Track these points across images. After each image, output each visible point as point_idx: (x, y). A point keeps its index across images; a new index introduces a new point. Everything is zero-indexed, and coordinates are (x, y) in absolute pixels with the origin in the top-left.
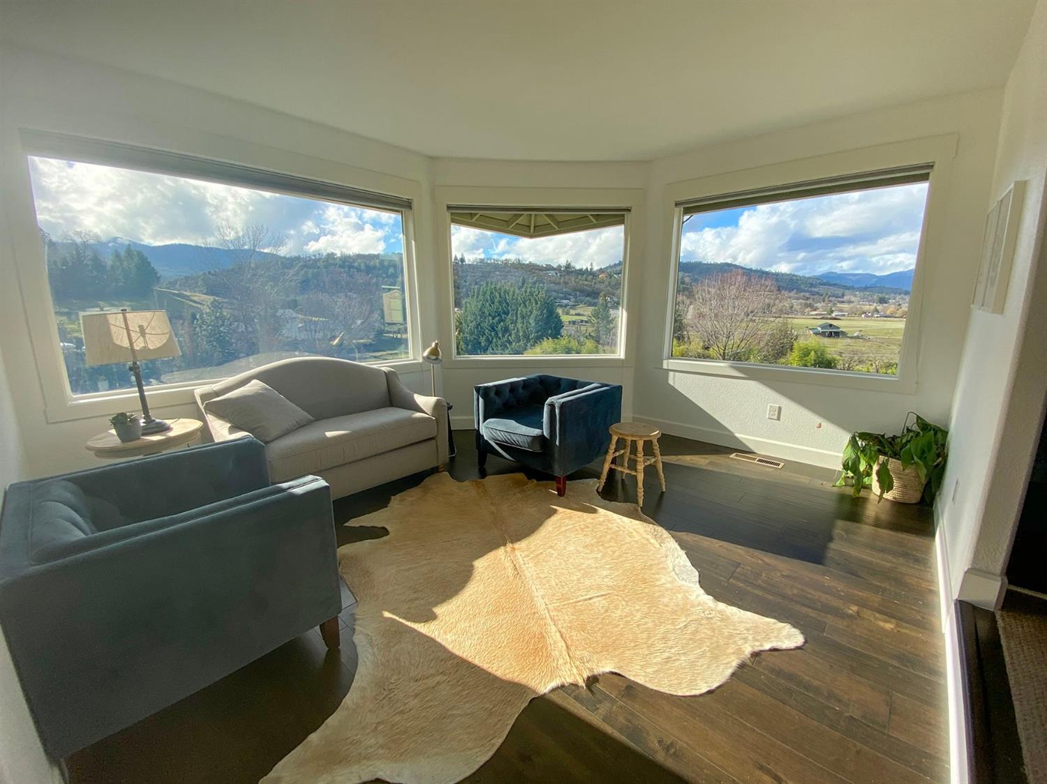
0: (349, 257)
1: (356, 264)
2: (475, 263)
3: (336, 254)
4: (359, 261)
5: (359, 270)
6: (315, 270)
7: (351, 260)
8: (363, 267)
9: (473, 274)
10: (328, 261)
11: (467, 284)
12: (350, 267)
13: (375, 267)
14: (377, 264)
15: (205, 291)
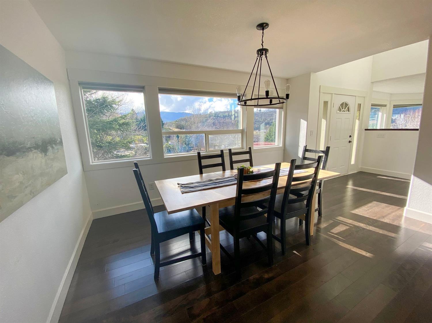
0: (217, 112)
1: (220, 115)
2: (265, 111)
3: (213, 112)
4: (221, 114)
5: (220, 117)
6: (206, 118)
7: (218, 114)
8: (222, 116)
9: (265, 116)
10: (210, 115)
11: (262, 120)
12: (218, 116)
13: (226, 116)
14: (227, 115)
15: (175, 127)
